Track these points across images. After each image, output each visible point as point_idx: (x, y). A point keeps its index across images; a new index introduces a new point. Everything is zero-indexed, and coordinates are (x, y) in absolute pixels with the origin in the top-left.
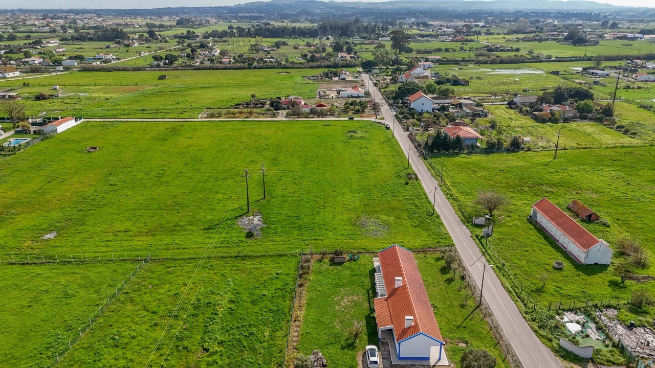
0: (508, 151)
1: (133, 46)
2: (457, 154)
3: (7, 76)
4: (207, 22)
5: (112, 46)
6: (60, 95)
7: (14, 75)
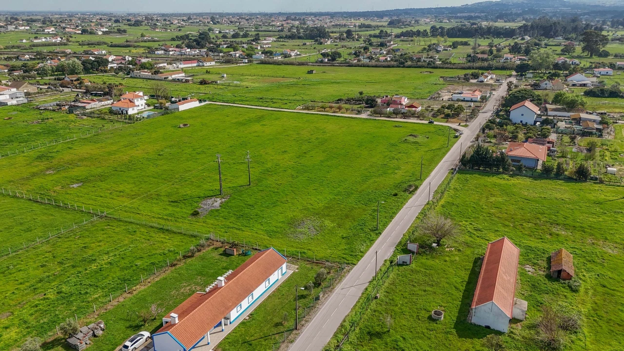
0: (569, 179)
1: (325, 44)
2: (498, 173)
3: (205, 65)
4: (416, 22)
5: (308, 44)
6: (218, 82)
7: (210, 65)
